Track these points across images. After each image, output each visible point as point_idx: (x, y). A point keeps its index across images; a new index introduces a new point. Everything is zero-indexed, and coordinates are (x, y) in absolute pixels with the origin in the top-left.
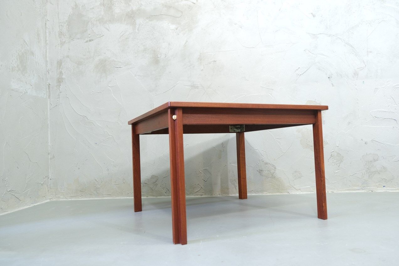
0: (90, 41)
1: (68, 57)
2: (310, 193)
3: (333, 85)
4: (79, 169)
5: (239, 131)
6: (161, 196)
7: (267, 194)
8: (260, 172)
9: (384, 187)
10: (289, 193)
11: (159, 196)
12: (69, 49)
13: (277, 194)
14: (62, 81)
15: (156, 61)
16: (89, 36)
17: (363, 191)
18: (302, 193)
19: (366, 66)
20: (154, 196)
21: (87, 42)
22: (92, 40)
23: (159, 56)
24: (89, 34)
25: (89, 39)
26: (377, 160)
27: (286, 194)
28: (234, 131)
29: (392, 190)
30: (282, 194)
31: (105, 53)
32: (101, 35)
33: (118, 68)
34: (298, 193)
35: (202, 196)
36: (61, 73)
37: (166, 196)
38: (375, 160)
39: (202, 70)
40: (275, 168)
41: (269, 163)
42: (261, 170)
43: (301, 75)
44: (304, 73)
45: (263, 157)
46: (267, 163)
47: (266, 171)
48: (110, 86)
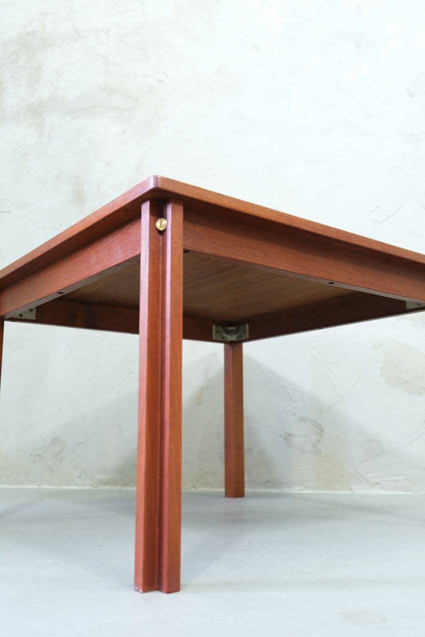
2: (402, 493)
5: (233, 338)
6: (68, 484)
7: (300, 492)
8: (286, 439)
10: (351, 490)
11: (64, 485)
13: (325, 492)
15: (79, 197)
18: (383, 492)
20: (54, 484)
23: (86, 188)
27: (347, 492)
28: (223, 338)
30: (337, 492)
33: (5, 213)
34: (373, 493)
37: (78, 486)
40: (322, 431)
41: (308, 419)
42: (290, 435)
43: (382, 221)
44: (389, 217)
45: (294, 404)
46: (302, 419)
47: (300, 436)
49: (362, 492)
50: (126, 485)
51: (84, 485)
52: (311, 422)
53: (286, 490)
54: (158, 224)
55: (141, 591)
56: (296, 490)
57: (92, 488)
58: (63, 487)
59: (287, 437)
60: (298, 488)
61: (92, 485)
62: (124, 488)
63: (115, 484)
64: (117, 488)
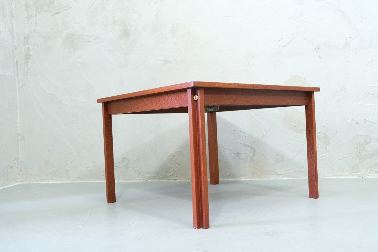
0: (57, 13)
1: (35, 31)
2: (292, 178)
3: (320, 58)
4: (49, 150)
5: (212, 110)
6: (133, 179)
7: (245, 180)
8: (238, 156)
9: (376, 172)
10: (269, 178)
11: (130, 180)
12: (36, 23)
13: (256, 179)
14: (30, 58)
15: (126, 34)
16: (57, 8)
17: (353, 177)
18: (283, 178)
19: (359, 34)
20: (125, 180)
21: (54, 15)
22: (60, 13)
23: (129, 28)
24: (56, 6)
25: (56, 11)
26: (369, 142)
27: (267, 179)
28: (207, 110)
30: (262, 179)
31: (73, 27)
32: (68, 7)
33: (87, 43)
34: (279, 179)
35: (176, 181)
36: (28, 49)
37: (137, 180)
38: (367, 143)
39: (175, 43)
40: (255, 151)
41: (248, 145)
42: (240, 153)
44: (288, 44)
45: (241, 139)
46: (245, 146)
47: (244, 154)
48: (78, 63)
49: (273, 179)
50: (161, 179)
51: (140, 180)
52: (249, 147)
53: (238, 179)
54: (194, 97)
55: (197, 228)
56: (243, 179)
57: (144, 181)
58: (130, 181)
59: (238, 154)
60: (244, 178)
61: (144, 180)
62: (160, 181)
63: (155, 179)
64: (156, 181)
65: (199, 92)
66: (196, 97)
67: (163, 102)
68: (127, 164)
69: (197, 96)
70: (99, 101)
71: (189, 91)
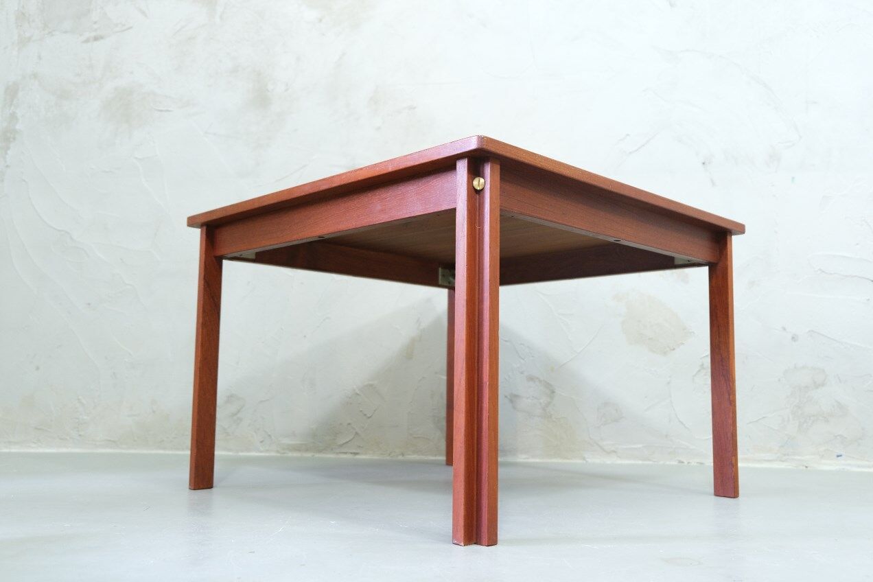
0: (96, 39)
1: (35, 76)
2: (640, 462)
3: (713, 184)
4: (38, 368)
6: (248, 450)
7: (527, 461)
8: (511, 401)
9: (838, 456)
10: (584, 459)
11: (242, 451)
12: (40, 58)
13: (554, 460)
14: (14, 139)
15: (261, 99)
16: (95, 26)
17: (783, 466)
18: (619, 462)
19: (801, 138)
20: (229, 450)
21: (87, 41)
22: (102, 38)
23: (270, 87)
24: (95, 23)
25: (93, 34)
26: (823, 385)
27: (579, 461)
28: (449, 283)
29: (859, 466)
30: (568, 461)
31: (132, 73)
32: (124, 25)
33: (163, 113)
34: (609, 462)
35: (357, 457)
36: (13, 117)
37: (261, 452)
38: (817, 386)
39: (379, 128)
40: (553, 392)
41: (537, 378)
42: (517, 396)
43: (630, 153)
44: (639, 148)
45: (522, 361)
46: (531, 378)
47: (527, 398)
48: (136, 158)
49: (595, 461)
50: (320, 451)
51: (267, 451)
52: (540, 381)
54: (475, 183)
55: (462, 544)
56: (521, 458)
57: (279, 455)
58: (241, 454)
59: (513, 398)
60: (524, 456)
61: (278, 452)
62: (317, 455)
63: (307, 450)
64: (309, 455)
65: (488, 170)
66: (478, 183)
67: (379, 207)
68: (239, 411)
69: (482, 180)
70: (192, 222)
71: (462, 167)
